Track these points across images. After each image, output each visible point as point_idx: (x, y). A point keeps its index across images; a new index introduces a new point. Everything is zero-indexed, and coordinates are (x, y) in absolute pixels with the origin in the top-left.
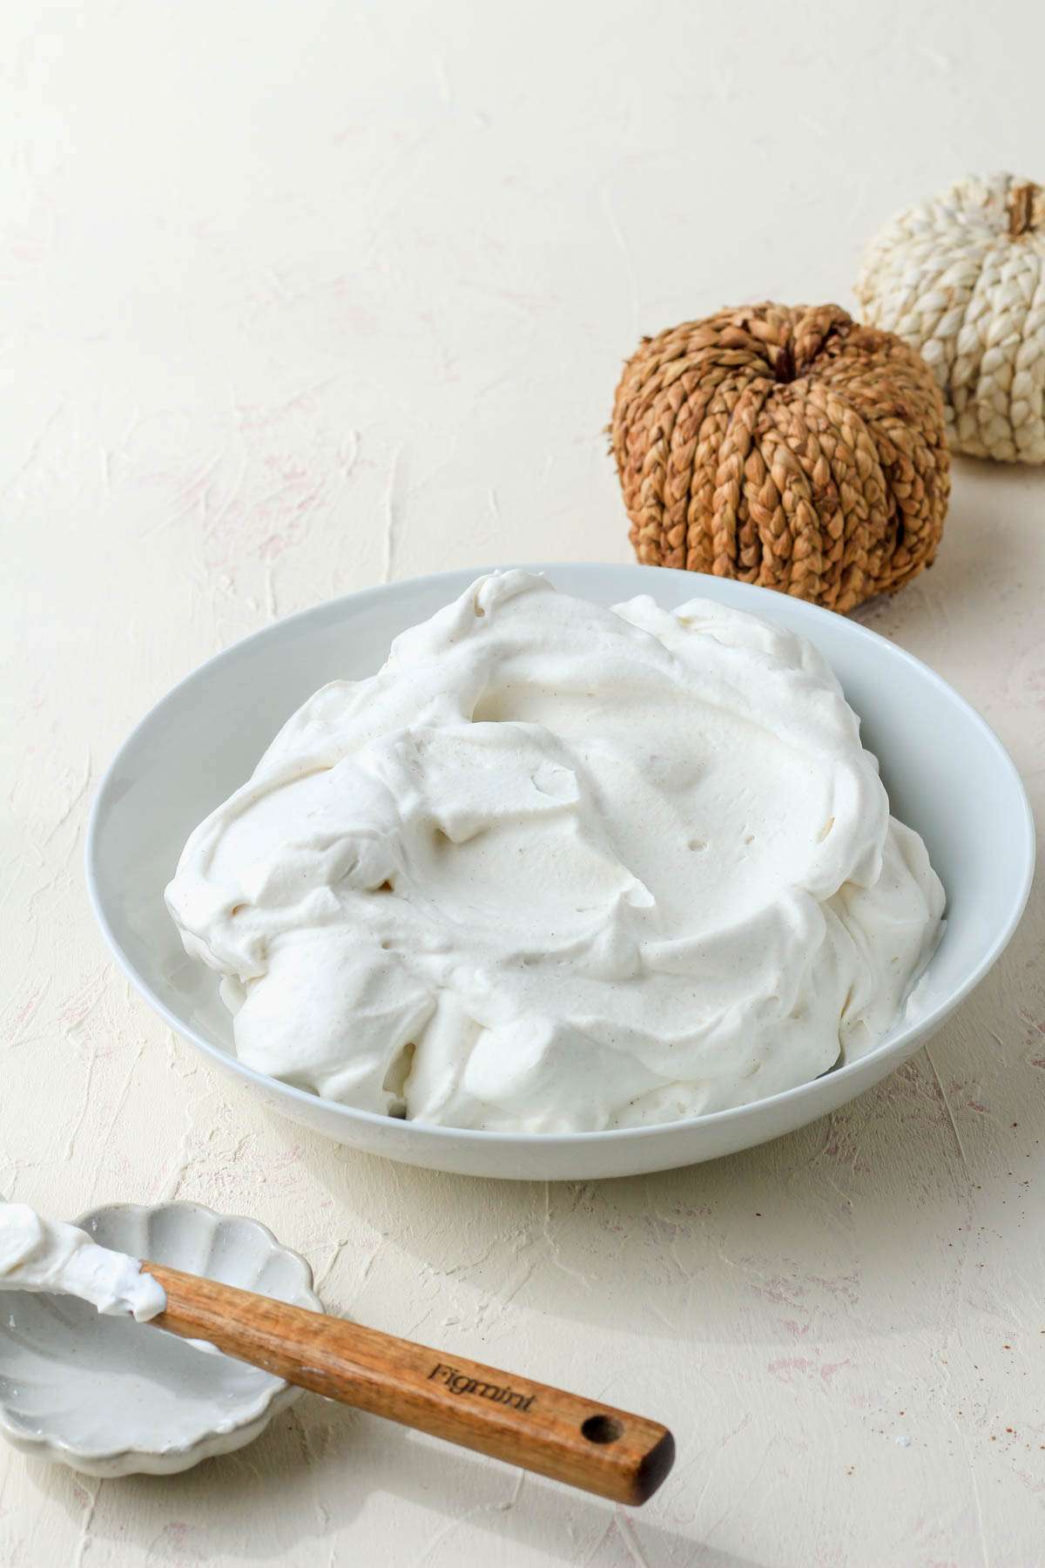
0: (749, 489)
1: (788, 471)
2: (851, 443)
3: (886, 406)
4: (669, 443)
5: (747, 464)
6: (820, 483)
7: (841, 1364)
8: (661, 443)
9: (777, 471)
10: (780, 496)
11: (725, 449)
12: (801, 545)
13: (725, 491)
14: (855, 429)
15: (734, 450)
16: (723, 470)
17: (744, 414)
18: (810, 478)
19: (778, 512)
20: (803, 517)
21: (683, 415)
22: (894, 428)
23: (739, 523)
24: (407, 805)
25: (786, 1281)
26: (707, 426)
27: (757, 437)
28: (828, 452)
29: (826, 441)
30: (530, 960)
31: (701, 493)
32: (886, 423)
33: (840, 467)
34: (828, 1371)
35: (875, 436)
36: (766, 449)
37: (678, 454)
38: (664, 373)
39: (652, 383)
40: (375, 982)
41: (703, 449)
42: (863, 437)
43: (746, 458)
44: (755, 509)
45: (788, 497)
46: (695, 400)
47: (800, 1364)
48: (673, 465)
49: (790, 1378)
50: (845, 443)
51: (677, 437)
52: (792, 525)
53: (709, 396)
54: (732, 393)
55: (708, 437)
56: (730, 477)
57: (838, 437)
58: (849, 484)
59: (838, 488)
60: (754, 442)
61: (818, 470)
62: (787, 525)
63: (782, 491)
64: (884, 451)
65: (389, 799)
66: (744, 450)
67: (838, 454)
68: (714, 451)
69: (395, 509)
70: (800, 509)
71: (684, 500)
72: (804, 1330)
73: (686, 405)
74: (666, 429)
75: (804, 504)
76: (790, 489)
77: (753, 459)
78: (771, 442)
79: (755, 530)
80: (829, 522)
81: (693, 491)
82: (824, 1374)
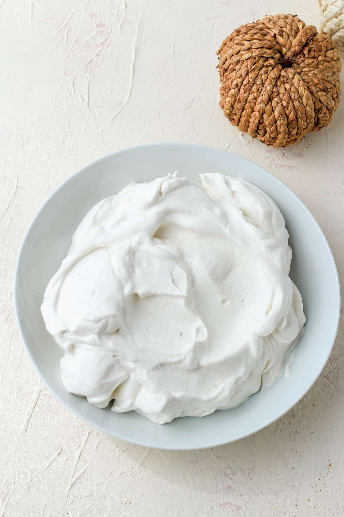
0: (265, 116)
1: (280, 114)
2: (305, 104)
3: (320, 86)
4: (239, 90)
5: (266, 107)
6: (291, 120)
7: (243, 506)
8: (236, 89)
9: (276, 113)
10: (276, 122)
11: (259, 100)
12: (280, 136)
13: (256, 114)
14: (308, 99)
15: (262, 102)
16: (257, 107)
17: (268, 87)
18: (288, 117)
19: (274, 126)
20: (283, 130)
21: (245, 82)
22: (322, 96)
23: (260, 123)
24: (127, 290)
25: (230, 468)
26: (254, 88)
27: (271, 98)
28: (296, 109)
29: (296, 103)
30: (162, 365)
31: (248, 110)
32: (319, 94)
33: (300, 114)
34: (239, 508)
35: (314, 100)
36: (274, 103)
37: (241, 96)
38: (242, 55)
39: (236, 58)
40: (109, 370)
41: (251, 97)
42: (311, 102)
43: (266, 106)
44: (266, 123)
45: (278, 123)
46: (251, 76)
47: (230, 505)
48: (239, 99)
49: (226, 510)
50: (303, 104)
51: (242, 89)
52: (278, 130)
53: (256, 75)
54: (265, 75)
55: (254, 93)
56: (259, 111)
57: (301, 103)
58: (301, 119)
59: (297, 120)
60: (270, 99)
61: (292, 116)
62: (277, 130)
63: (277, 120)
64: (316, 105)
65: (121, 286)
66: (266, 103)
67: (299, 109)
68: (256, 99)
69: (136, 50)
70: (282, 127)
71: (241, 110)
72: (234, 490)
73: (247, 77)
74: (239, 85)
75: (284, 126)
76: (280, 121)
77: (269, 106)
78: (276, 102)
79: (265, 128)
80: (292, 131)
81: (245, 109)
82: (237, 510)
